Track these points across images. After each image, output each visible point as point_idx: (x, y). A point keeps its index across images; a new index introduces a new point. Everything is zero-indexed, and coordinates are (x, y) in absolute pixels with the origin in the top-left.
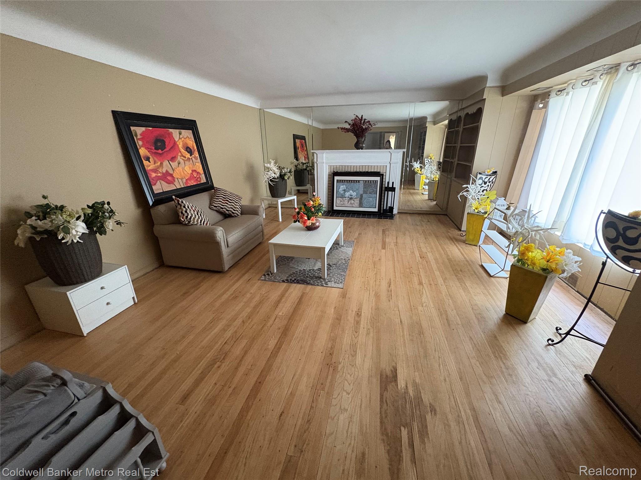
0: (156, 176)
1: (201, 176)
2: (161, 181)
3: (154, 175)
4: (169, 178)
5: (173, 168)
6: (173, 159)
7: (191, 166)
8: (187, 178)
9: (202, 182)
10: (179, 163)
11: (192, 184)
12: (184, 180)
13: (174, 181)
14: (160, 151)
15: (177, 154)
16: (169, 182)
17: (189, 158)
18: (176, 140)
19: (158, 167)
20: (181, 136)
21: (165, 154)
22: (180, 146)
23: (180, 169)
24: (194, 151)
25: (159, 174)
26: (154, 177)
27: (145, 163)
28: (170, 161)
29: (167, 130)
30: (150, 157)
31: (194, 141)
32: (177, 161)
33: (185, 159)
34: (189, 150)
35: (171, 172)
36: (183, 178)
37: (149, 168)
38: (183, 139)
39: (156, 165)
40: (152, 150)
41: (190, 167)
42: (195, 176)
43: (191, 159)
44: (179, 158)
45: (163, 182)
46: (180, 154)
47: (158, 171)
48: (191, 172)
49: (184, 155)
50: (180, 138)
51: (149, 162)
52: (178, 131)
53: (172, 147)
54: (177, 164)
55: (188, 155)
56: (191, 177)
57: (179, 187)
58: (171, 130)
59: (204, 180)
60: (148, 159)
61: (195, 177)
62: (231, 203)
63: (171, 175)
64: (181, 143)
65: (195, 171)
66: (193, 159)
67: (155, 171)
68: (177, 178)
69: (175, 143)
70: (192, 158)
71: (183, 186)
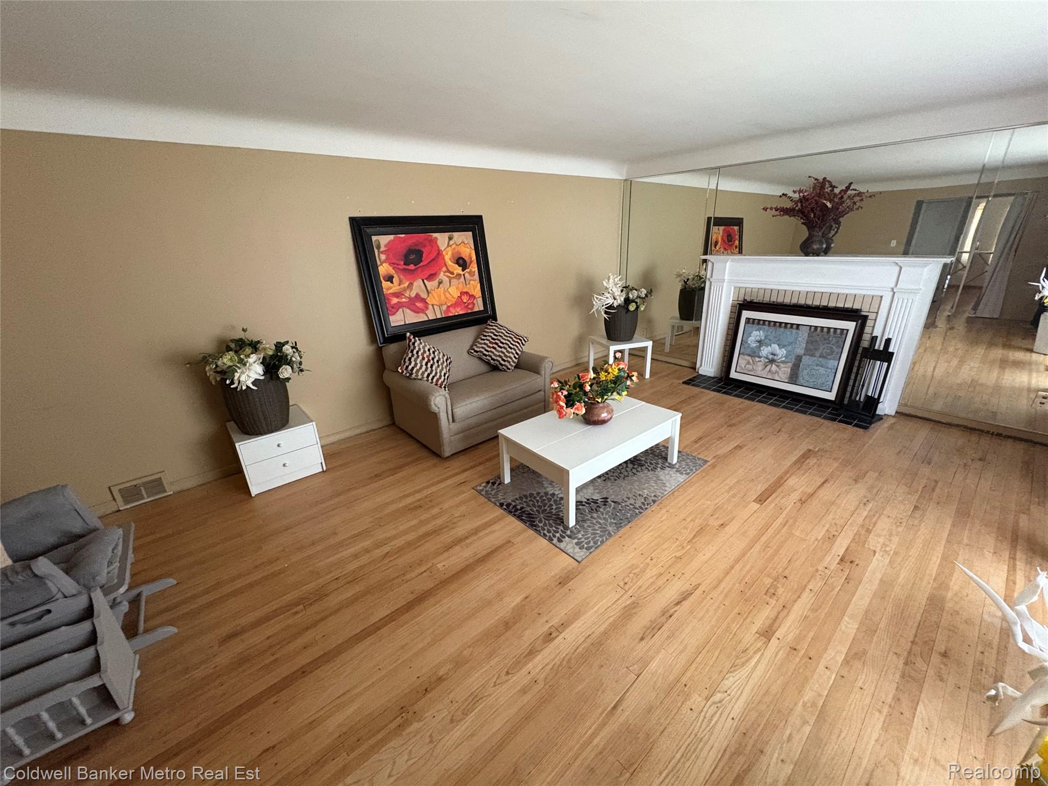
0: (398, 302)
1: (475, 302)
2: (405, 309)
3: (395, 301)
4: (419, 305)
5: (429, 289)
6: (431, 277)
7: (460, 286)
8: (449, 304)
9: (476, 309)
10: (440, 283)
11: (456, 314)
12: (444, 308)
13: (427, 308)
14: (412, 267)
15: (440, 269)
16: (417, 311)
17: (459, 275)
18: (442, 248)
19: (405, 290)
20: (451, 242)
21: (420, 270)
22: (448, 257)
23: (441, 289)
24: (471, 262)
25: (404, 300)
26: (395, 304)
27: (385, 284)
28: (425, 281)
29: (429, 236)
30: (395, 276)
31: (473, 248)
32: (437, 280)
33: (452, 276)
34: (462, 262)
35: (424, 295)
36: (442, 305)
37: (391, 291)
38: (453, 246)
39: (402, 286)
40: (399, 267)
41: (457, 288)
42: (465, 301)
43: (463, 277)
44: (442, 276)
45: (408, 311)
46: (444, 269)
47: (403, 295)
48: (459, 295)
49: (451, 270)
50: (448, 245)
51: (392, 282)
52: (447, 235)
53: (433, 260)
54: (437, 284)
55: (458, 270)
56: (458, 303)
57: (432, 317)
58: (435, 235)
59: (479, 306)
60: (390, 279)
61: (465, 303)
62: (501, 347)
63: (423, 301)
64: (450, 253)
65: (467, 293)
66: (467, 275)
67: (397, 295)
68: (433, 305)
69: (439, 253)
70: (464, 275)
71: (439, 316)
